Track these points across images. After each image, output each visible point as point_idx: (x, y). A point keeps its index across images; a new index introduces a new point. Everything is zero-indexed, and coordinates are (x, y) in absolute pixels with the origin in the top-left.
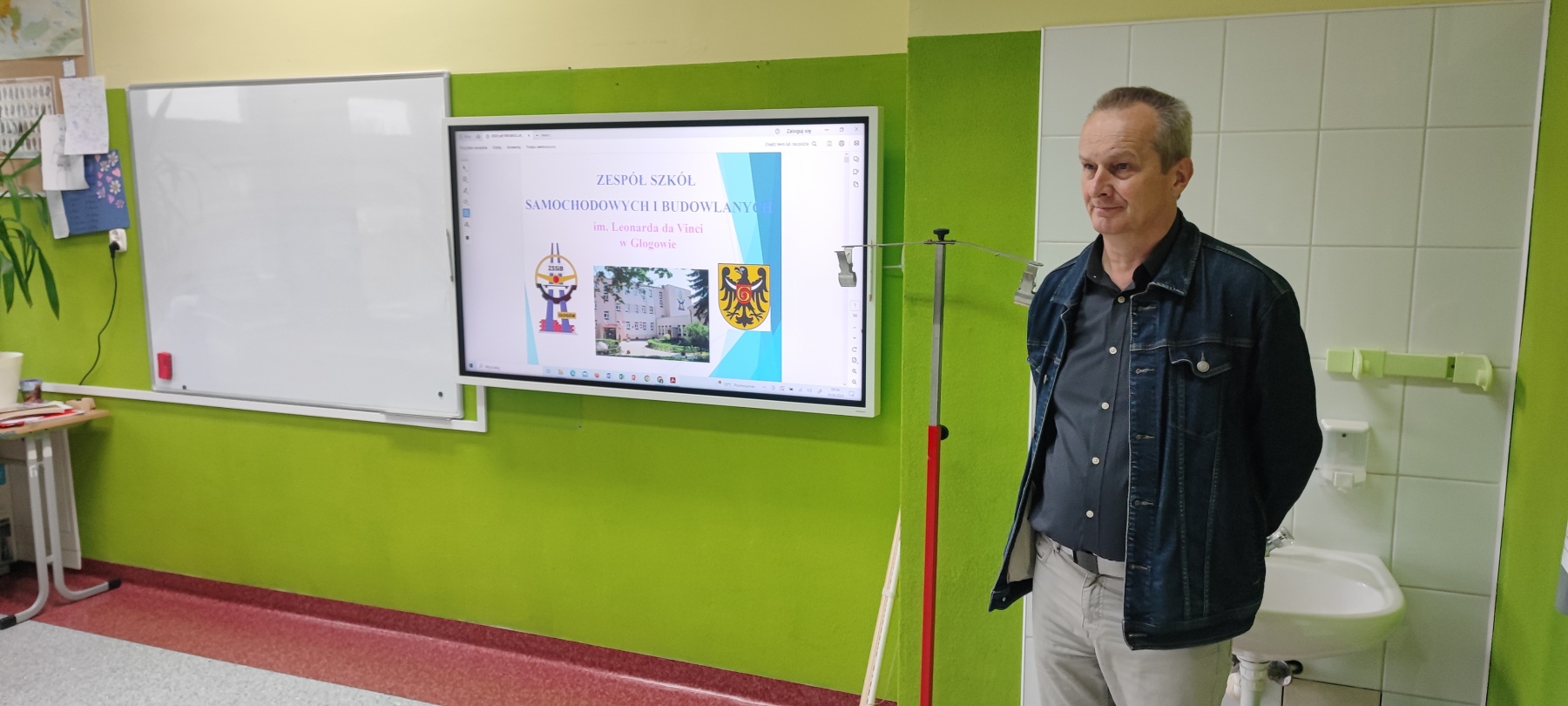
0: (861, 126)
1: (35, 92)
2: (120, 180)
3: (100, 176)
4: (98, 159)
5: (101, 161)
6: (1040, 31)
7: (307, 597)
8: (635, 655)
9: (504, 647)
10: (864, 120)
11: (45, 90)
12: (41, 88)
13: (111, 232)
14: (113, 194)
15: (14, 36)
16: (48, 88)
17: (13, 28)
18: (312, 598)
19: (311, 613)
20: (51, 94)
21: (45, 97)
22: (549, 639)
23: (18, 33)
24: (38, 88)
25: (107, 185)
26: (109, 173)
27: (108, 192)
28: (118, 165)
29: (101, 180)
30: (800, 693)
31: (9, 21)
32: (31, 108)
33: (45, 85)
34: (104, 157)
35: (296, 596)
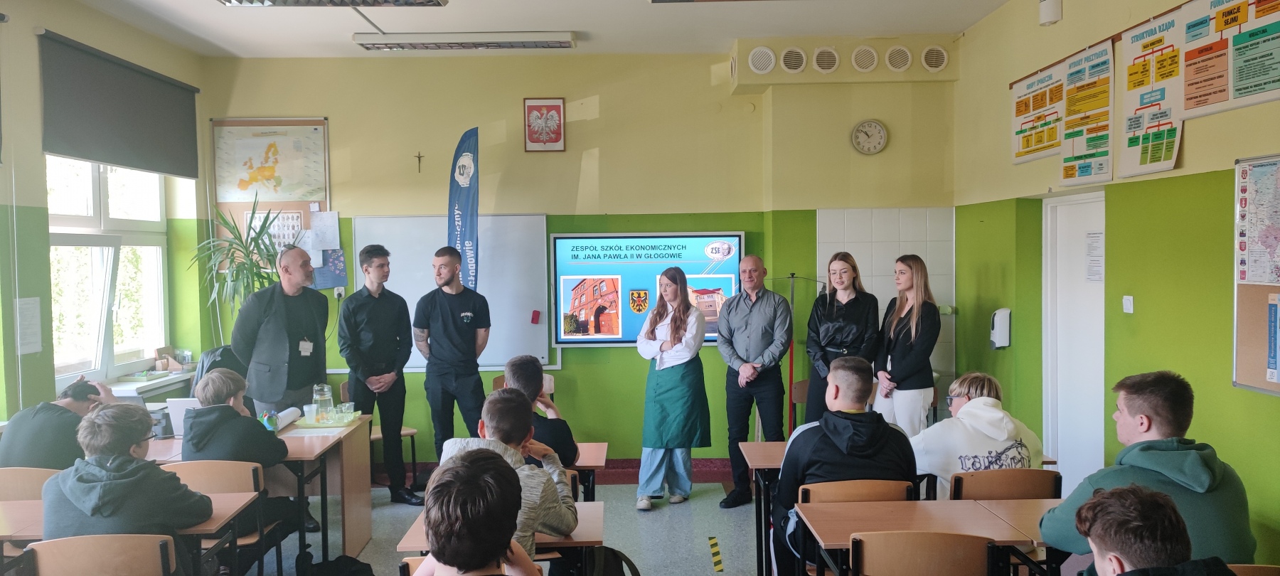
0: (738, 238)
1: (288, 218)
2: (344, 262)
3: (331, 260)
4: (330, 252)
5: (332, 253)
6: (816, 210)
10: (739, 236)
11: (295, 218)
12: (293, 217)
13: (336, 289)
14: (339, 269)
15: (275, 190)
16: (298, 217)
17: (275, 186)
20: (299, 219)
21: (295, 221)
23: (278, 189)
24: (290, 217)
25: (335, 265)
26: (338, 258)
27: (336, 268)
28: (342, 255)
29: (331, 262)
31: (273, 182)
32: (285, 226)
33: (295, 216)
34: (334, 251)
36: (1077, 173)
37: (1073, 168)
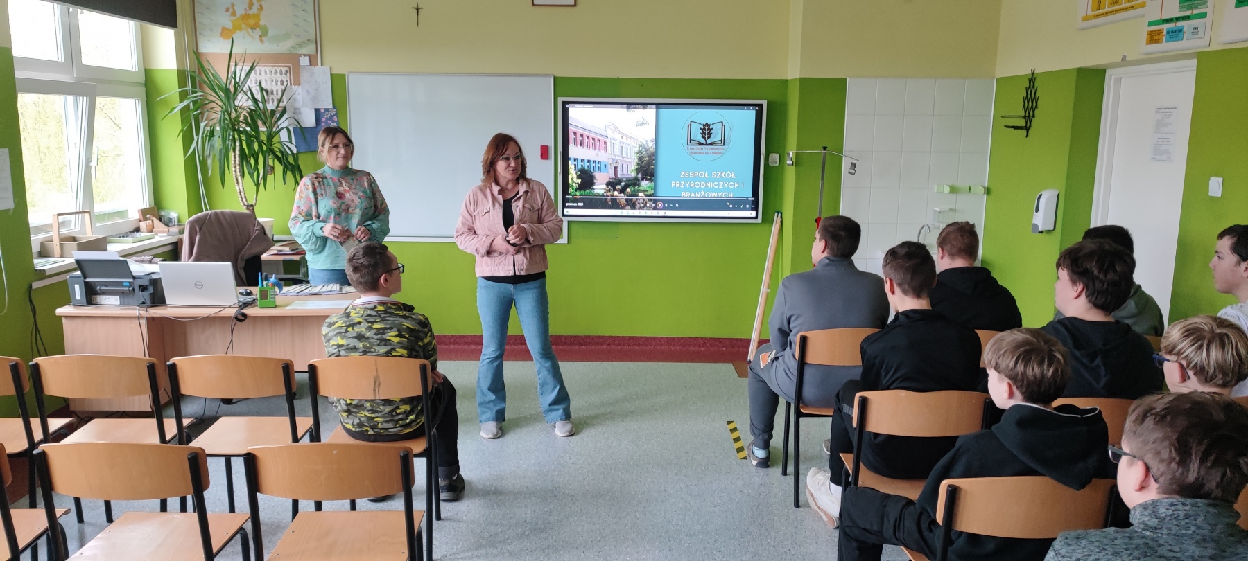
1: (276, 72)
3: (324, 120)
4: (322, 111)
5: (324, 112)
6: (846, 78)
7: (452, 336)
8: (642, 337)
9: (571, 344)
10: (761, 106)
11: (284, 72)
12: (281, 71)
15: (261, 40)
16: (287, 71)
17: (260, 36)
18: (456, 336)
19: (454, 343)
20: (288, 74)
21: (284, 75)
22: (596, 337)
23: (264, 39)
24: (278, 71)
26: (331, 118)
28: (336, 113)
30: (720, 342)
31: (258, 32)
32: (273, 81)
33: (284, 70)
34: (327, 110)
35: (445, 336)
36: (1164, 39)
37: (1159, 32)
